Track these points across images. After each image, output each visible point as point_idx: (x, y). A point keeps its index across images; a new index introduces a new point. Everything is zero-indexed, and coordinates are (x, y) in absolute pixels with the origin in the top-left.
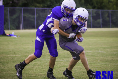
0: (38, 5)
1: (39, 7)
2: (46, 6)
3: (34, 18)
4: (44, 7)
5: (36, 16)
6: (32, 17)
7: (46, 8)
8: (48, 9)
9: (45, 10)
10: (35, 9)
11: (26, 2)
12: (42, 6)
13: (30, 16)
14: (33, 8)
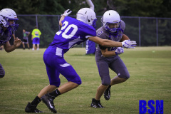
0: (143, 13)
1: (144, 16)
2: (154, 14)
3: (137, 31)
4: (152, 16)
5: (140, 29)
6: (135, 29)
7: (154, 18)
8: (157, 18)
9: (152, 20)
10: (140, 18)
11: (126, 9)
12: (148, 14)
13: (132, 28)
14: (136, 17)
